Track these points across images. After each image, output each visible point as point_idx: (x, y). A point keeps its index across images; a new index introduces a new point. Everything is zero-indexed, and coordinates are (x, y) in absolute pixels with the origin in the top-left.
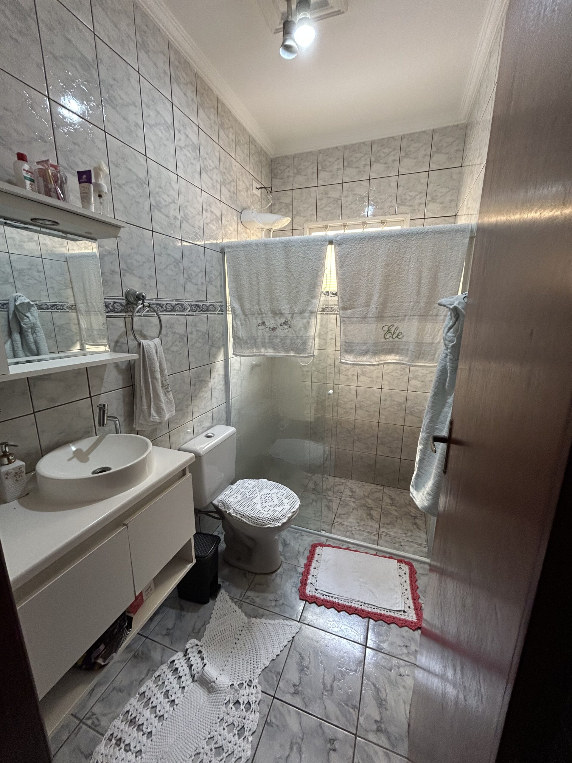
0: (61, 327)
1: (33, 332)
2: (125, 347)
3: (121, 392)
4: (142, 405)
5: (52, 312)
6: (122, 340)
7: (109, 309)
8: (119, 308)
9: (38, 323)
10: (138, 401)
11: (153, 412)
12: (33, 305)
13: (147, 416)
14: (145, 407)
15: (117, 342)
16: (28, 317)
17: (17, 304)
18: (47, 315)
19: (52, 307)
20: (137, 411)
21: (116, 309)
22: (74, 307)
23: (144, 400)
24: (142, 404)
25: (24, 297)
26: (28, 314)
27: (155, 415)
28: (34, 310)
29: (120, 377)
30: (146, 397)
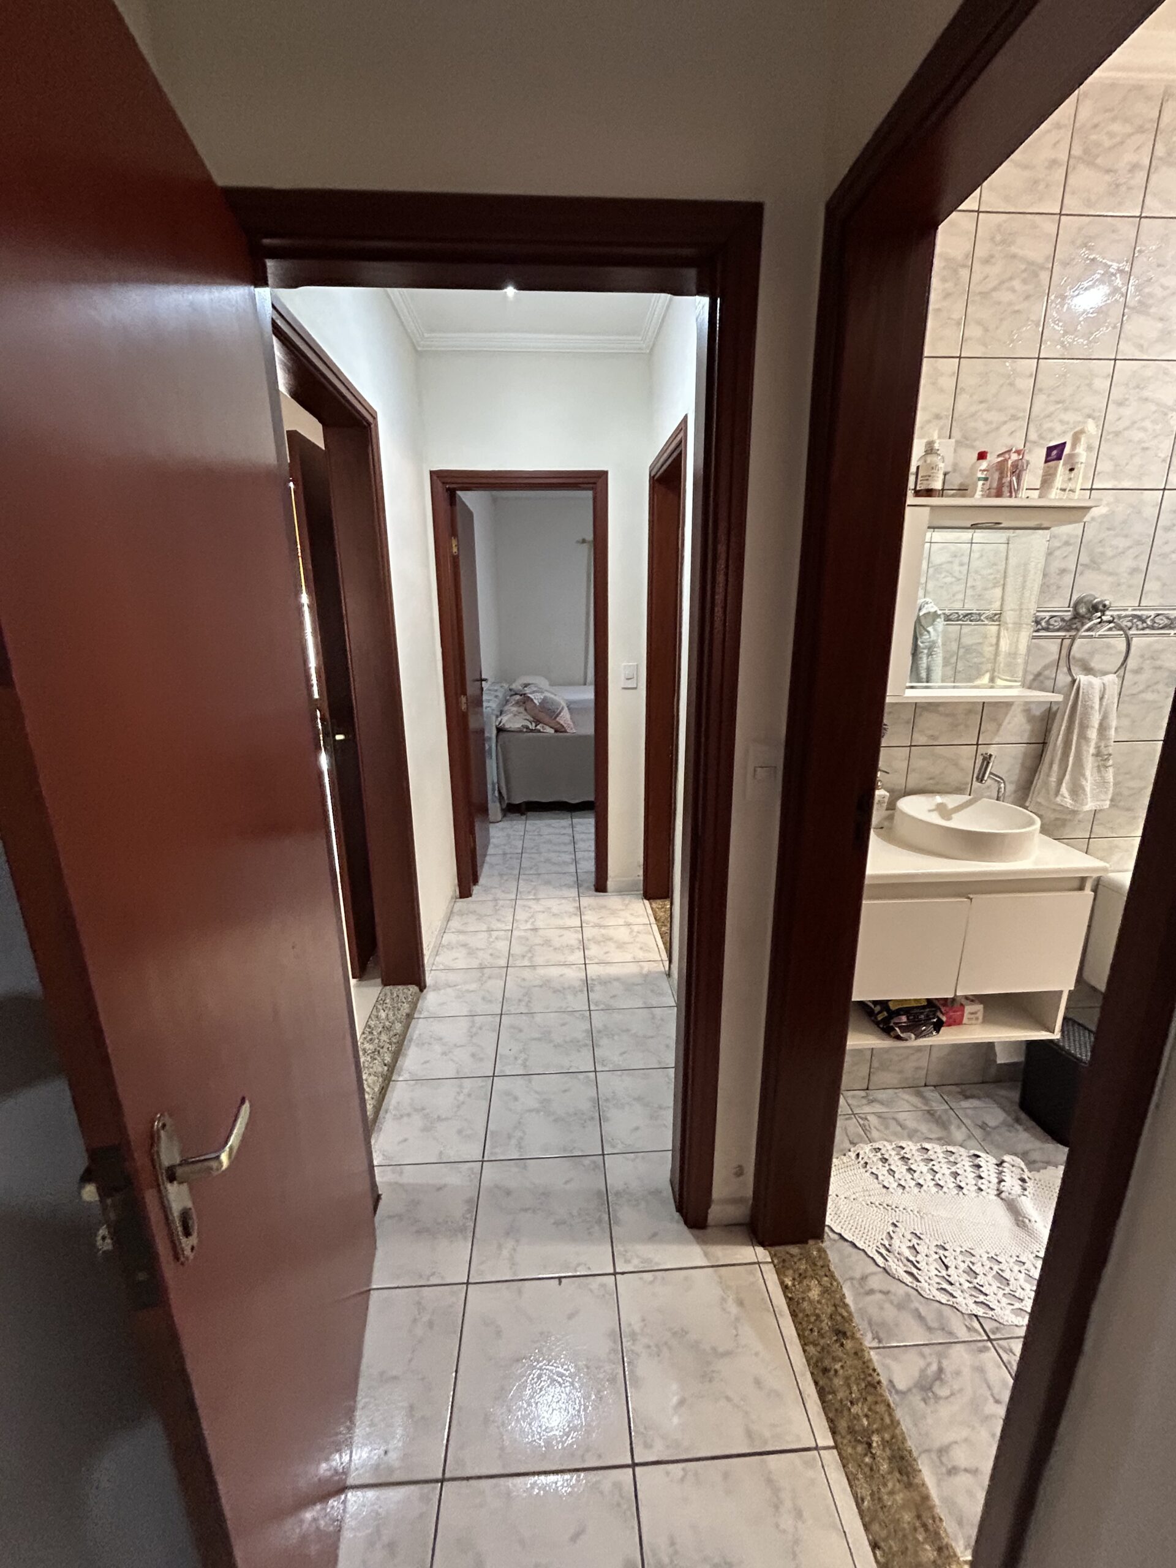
0: (968, 650)
1: (930, 655)
2: (1049, 684)
3: (1023, 749)
4: (1048, 775)
5: (961, 625)
6: (1047, 673)
7: (1039, 627)
8: (1056, 624)
9: (940, 641)
10: (1044, 767)
11: (1064, 790)
12: (939, 616)
13: (1052, 792)
14: (1053, 779)
15: (1039, 674)
16: (928, 632)
17: (921, 614)
18: (954, 629)
19: (964, 617)
20: (1038, 783)
21: (1051, 627)
22: (997, 618)
23: (1055, 767)
24: (1050, 773)
25: (932, 604)
26: (930, 629)
27: (1066, 794)
28: (940, 623)
29: (1028, 727)
30: (1060, 766)
